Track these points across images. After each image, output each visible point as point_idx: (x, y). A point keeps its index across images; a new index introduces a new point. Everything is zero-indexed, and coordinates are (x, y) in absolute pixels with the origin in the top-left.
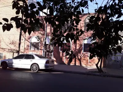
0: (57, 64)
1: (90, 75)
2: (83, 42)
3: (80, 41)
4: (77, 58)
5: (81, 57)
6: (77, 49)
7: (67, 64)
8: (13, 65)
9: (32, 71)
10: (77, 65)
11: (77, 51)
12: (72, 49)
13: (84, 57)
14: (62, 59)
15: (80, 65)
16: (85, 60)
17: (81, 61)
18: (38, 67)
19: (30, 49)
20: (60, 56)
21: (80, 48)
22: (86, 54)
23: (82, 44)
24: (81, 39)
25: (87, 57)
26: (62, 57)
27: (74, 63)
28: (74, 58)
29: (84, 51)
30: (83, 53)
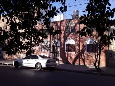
0: (63, 64)
1: (88, 73)
2: (86, 43)
3: (83, 42)
4: (81, 58)
5: (84, 57)
6: (81, 49)
7: (72, 64)
8: (23, 64)
9: (36, 69)
10: (81, 64)
11: (81, 51)
12: (76, 50)
13: (87, 57)
14: (67, 59)
15: (84, 65)
16: (88, 60)
17: (85, 60)
18: (41, 66)
19: (41, 51)
20: (66, 56)
21: (84, 48)
22: (89, 55)
23: (85, 45)
24: (84, 40)
25: (90, 57)
26: (68, 57)
27: (78, 62)
28: (78, 58)
29: (87, 51)
30: (86, 54)
